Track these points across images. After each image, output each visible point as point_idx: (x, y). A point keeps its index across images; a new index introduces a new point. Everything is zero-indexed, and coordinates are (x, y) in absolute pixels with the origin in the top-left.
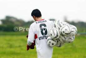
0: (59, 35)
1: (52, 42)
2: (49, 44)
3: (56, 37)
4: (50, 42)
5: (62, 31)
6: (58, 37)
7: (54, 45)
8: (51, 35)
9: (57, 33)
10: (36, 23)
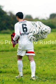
0: (40, 32)
1: (33, 37)
2: (31, 39)
3: (38, 34)
4: (32, 38)
5: (43, 30)
6: (39, 34)
7: (34, 40)
8: (34, 32)
9: (39, 31)
10: (19, 23)
